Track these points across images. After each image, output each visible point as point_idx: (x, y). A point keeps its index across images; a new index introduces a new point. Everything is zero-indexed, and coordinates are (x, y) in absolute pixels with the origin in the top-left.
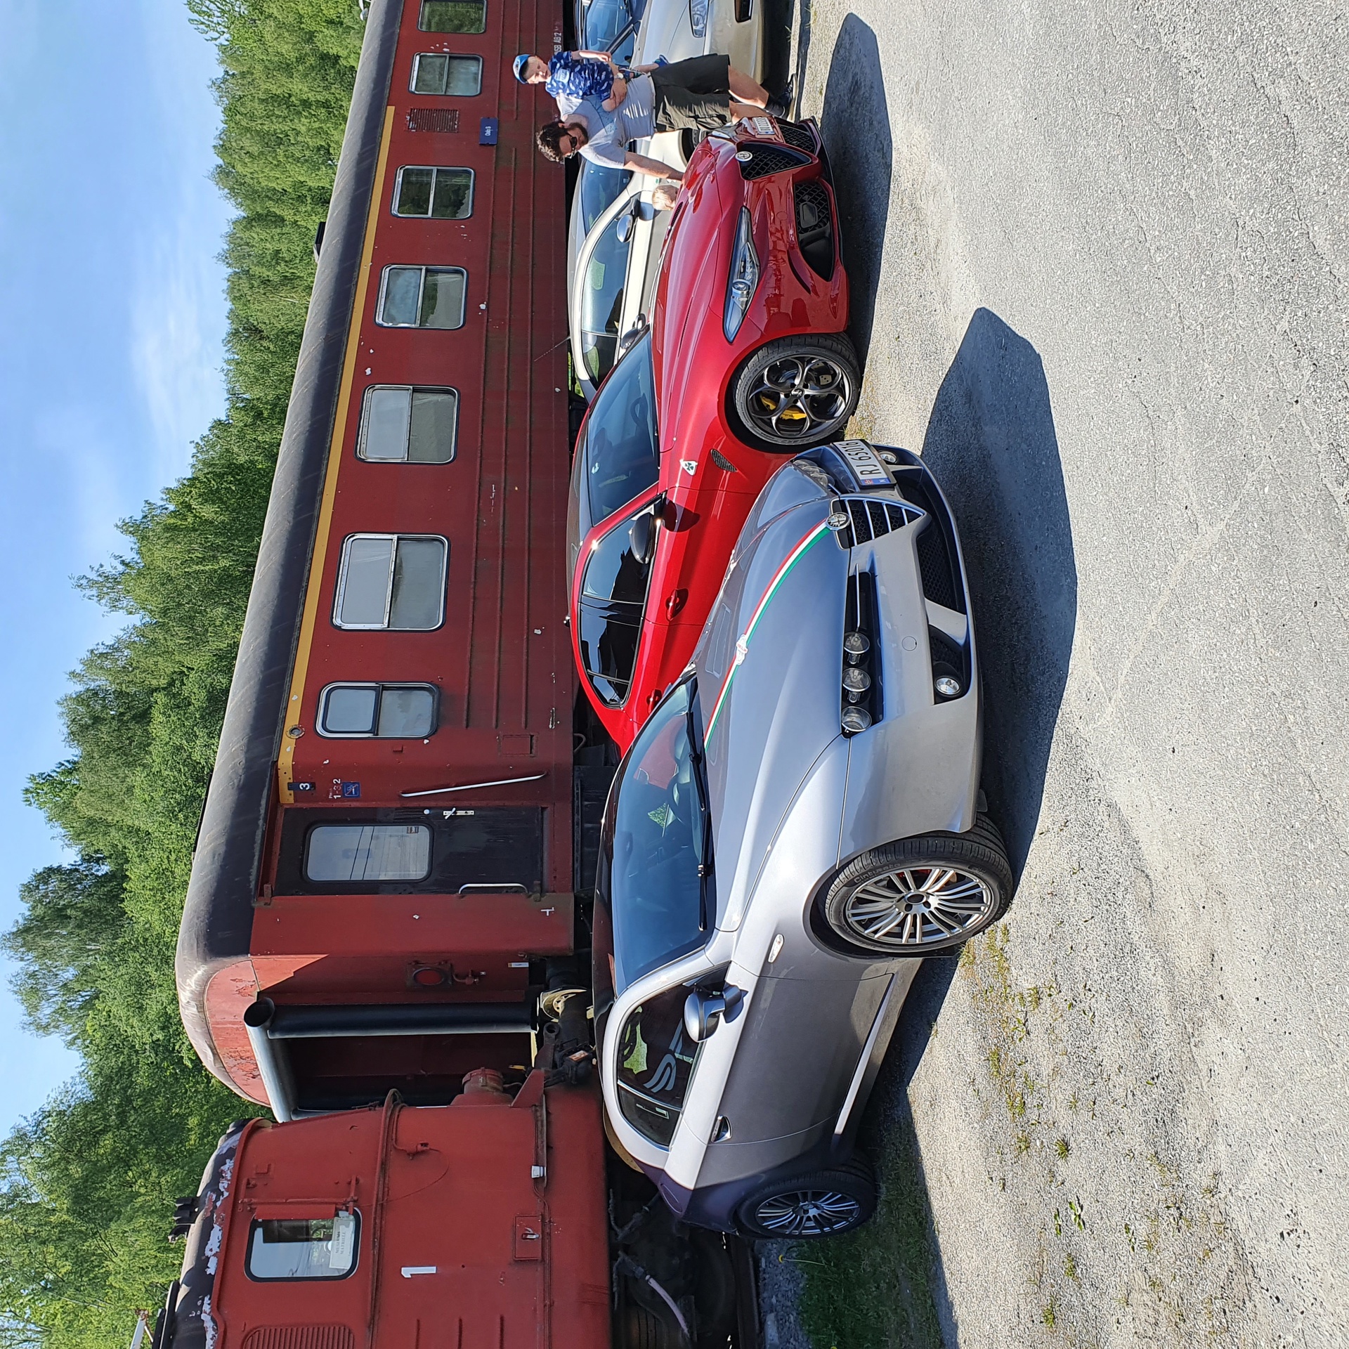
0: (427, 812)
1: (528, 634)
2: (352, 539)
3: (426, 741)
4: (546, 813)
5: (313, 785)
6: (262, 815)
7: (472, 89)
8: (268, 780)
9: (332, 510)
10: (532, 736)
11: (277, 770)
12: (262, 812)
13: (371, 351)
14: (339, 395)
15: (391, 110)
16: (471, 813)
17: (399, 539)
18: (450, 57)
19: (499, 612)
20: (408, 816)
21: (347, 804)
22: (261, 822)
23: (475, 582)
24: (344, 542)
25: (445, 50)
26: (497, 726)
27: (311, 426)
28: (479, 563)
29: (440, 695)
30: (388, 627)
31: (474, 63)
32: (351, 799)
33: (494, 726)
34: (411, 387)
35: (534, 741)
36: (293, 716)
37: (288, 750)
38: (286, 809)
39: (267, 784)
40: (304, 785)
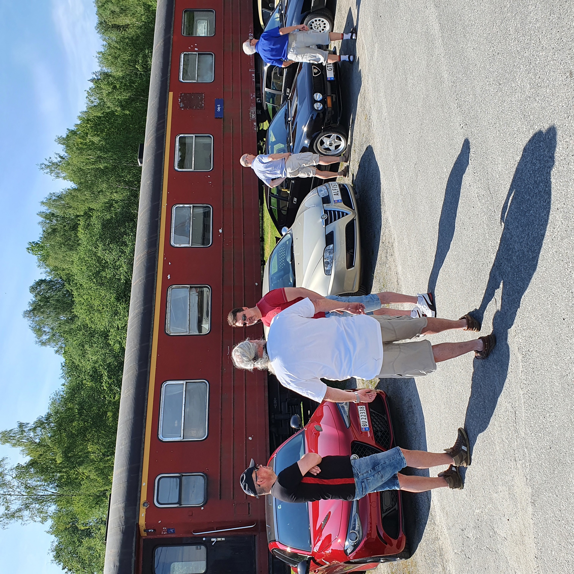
0: (204, 539)
1: (246, 440)
2: (165, 385)
3: (202, 508)
4: (256, 537)
5: (154, 530)
6: (134, 551)
7: (209, 77)
8: (135, 532)
9: (156, 367)
10: (249, 503)
11: (139, 525)
12: (134, 549)
13: (170, 263)
14: (156, 293)
15: (171, 94)
16: (223, 539)
17: (186, 383)
18: (199, 54)
19: (232, 427)
20: (196, 542)
21: (169, 536)
22: (133, 554)
23: (221, 409)
24: (161, 387)
25: (196, 49)
26: (233, 498)
27: (144, 310)
28: (223, 397)
29: (208, 480)
30: (183, 439)
31: (209, 56)
32: (171, 533)
33: (232, 498)
34: (189, 286)
35: (250, 506)
36: (144, 497)
37: (143, 515)
38: (144, 539)
39: (135, 534)
40: (151, 530)
